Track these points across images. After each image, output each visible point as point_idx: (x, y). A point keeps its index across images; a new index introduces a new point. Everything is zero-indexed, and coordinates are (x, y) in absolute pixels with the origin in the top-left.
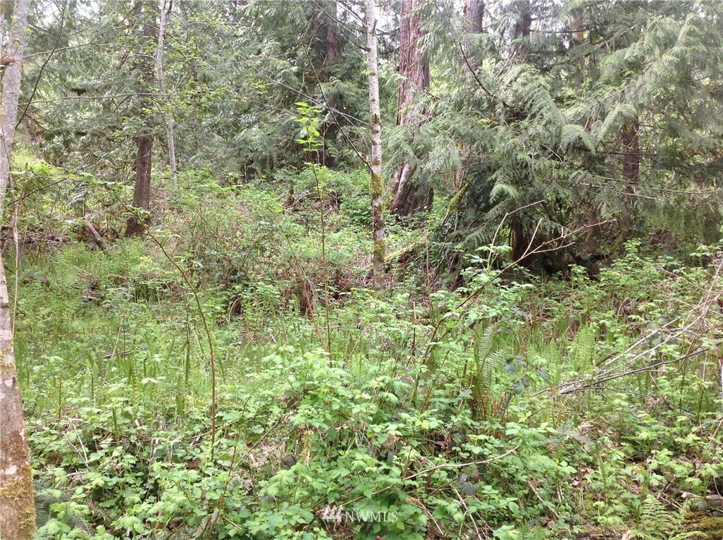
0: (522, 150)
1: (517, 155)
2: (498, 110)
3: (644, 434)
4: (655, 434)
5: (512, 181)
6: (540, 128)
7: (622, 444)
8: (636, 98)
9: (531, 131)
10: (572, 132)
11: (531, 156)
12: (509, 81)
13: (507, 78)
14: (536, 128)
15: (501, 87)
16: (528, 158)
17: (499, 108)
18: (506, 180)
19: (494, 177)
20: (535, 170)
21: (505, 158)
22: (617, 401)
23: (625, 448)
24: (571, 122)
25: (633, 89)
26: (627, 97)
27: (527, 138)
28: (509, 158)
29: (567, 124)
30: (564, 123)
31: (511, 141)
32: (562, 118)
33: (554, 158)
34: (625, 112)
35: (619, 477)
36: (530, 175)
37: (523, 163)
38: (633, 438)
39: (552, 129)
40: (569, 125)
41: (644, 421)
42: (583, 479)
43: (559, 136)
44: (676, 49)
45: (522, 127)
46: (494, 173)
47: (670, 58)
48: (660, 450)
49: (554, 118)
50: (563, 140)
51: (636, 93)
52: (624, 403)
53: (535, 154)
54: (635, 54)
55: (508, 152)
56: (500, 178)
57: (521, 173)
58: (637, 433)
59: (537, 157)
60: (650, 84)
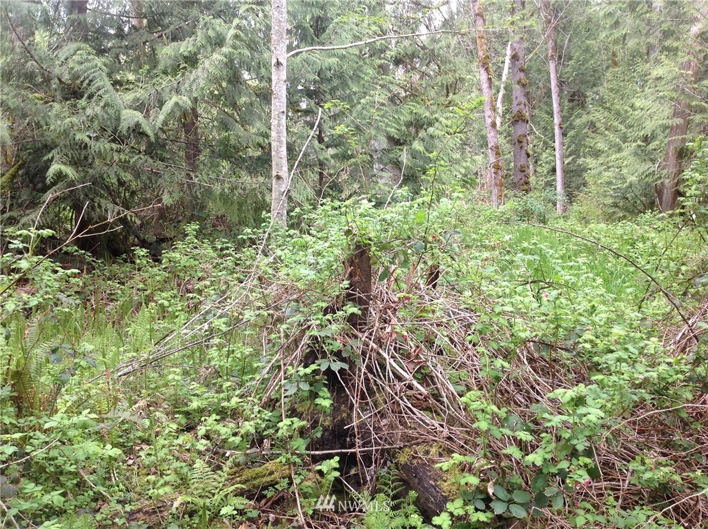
0: (79, 130)
1: (75, 135)
2: (54, 86)
3: (195, 404)
4: (205, 402)
5: (70, 161)
6: (98, 110)
7: (176, 416)
8: (191, 91)
9: (89, 112)
10: (131, 117)
11: (90, 137)
12: (64, 57)
13: (62, 54)
14: (94, 109)
15: (57, 63)
16: (87, 139)
17: (54, 84)
18: (64, 160)
19: (50, 156)
20: (95, 152)
21: (62, 137)
22: (171, 377)
23: (178, 420)
24: (130, 107)
25: (187, 82)
26: (183, 89)
27: (84, 118)
28: (65, 138)
29: (125, 108)
30: (122, 107)
31: (68, 120)
32: (120, 102)
33: (114, 141)
34: (180, 103)
35: (171, 448)
36: (90, 157)
37: (82, 143)
38: (186, 409)
39: (110, 111)
40: (128, 111)
41: (196, 392)
42: (138, 457)
43: (118, 119)
44: (225, 50)
45: (79, 106)
46: (50, 152)
47: (220, 57)
48: (209, 416)
49: (112, 101)
50: (122, 125)
51: (190, 86)
52: (177, 378)
53: (95, 135)
54: (189, 49)
55: (64, 131)
56: (57, 157)
57: (80, 154)
58: (190, 403)
59: (97, 139)
60: (203, 79)
